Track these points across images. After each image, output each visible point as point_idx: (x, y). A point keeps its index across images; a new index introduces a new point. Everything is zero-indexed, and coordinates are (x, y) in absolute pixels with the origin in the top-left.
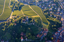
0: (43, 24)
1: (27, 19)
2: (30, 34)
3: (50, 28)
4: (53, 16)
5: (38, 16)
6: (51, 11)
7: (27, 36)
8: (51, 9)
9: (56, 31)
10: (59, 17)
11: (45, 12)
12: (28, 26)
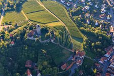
0: (73, 41)
1: (38, 30)
2: (46, 63)
3: (89, 49)
4: (92, 23)
5: (60, 24)
6: (86, 11)
7: (40, 67)
8: (87, 8)
9: (101, 55)
10: (105, 24)
11: (74, 14)
12: (41, 46)
